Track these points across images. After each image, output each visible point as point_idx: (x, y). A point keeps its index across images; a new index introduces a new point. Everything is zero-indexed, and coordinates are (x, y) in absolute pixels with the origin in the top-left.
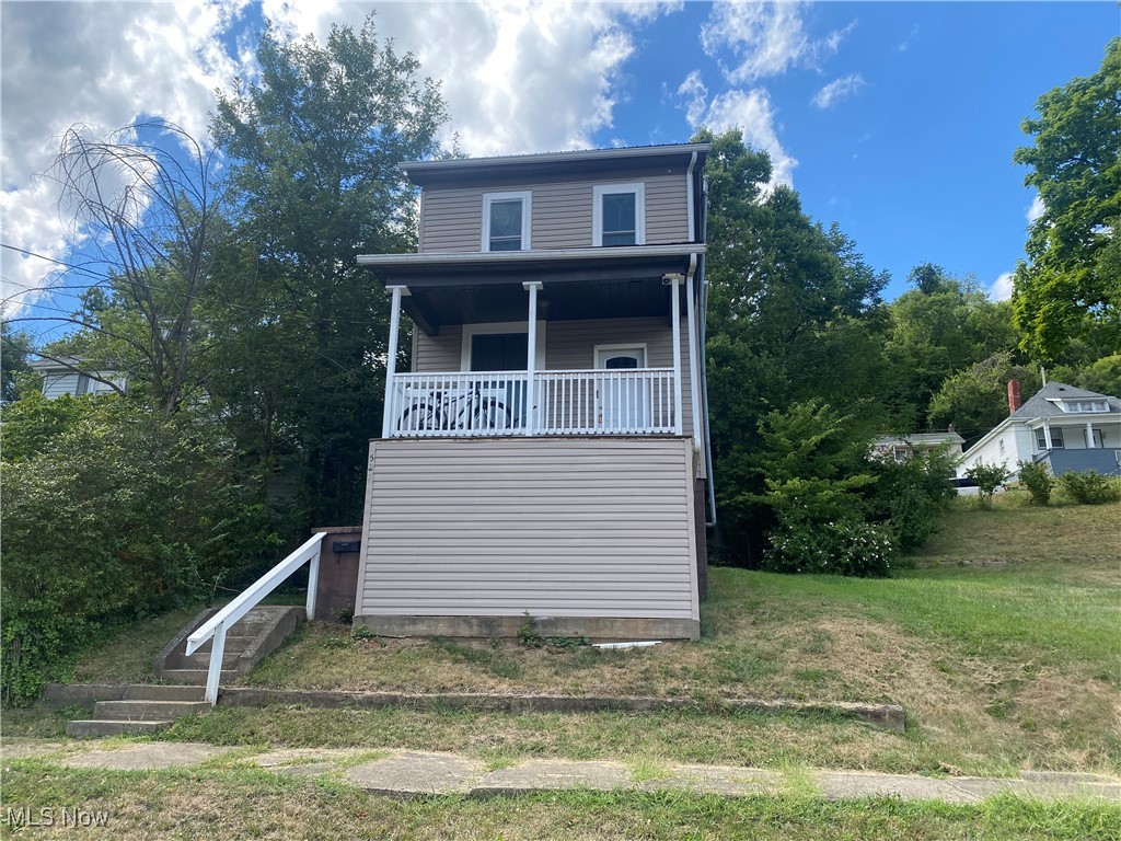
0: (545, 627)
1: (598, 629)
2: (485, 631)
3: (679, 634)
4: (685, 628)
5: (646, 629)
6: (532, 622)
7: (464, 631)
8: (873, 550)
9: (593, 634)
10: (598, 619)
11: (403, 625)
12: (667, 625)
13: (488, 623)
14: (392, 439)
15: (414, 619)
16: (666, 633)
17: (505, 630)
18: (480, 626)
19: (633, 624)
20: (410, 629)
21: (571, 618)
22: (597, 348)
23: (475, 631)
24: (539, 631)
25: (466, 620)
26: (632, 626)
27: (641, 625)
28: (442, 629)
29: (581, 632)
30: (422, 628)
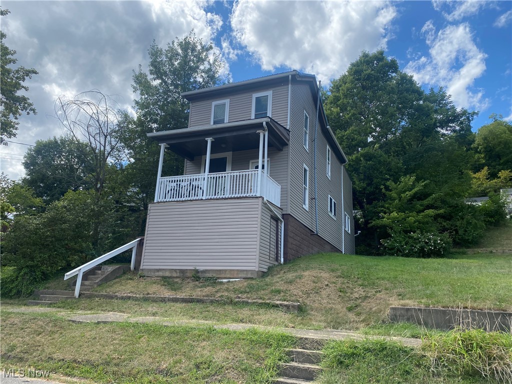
0: (202, 273)
1: (220, 274)
2: (182, 275)
3: (249, 276)
4: (252, 274)
5: (237, 274)
6: (197, 271)
7: (175, 275)
8: (431, 245)
9: (218, 276)
10: (220, 270)
11: (154, 272)
12: (245, 273)
13: (182, 271)
14: (158, 202)
15: (158, 270)
16: (244, 276)
17: (188, 275)
18: (180, 273)
19: (232, 272)
20: (157, 274)
21: (211, 270)
22: (251, 161)
23: (178, 275)
24: (200, 274)
25: (175, 270)
26: (232, 273)
27: (236, 273)
28: (167, 274)
29: (214, 275)
30: (161, 274)
